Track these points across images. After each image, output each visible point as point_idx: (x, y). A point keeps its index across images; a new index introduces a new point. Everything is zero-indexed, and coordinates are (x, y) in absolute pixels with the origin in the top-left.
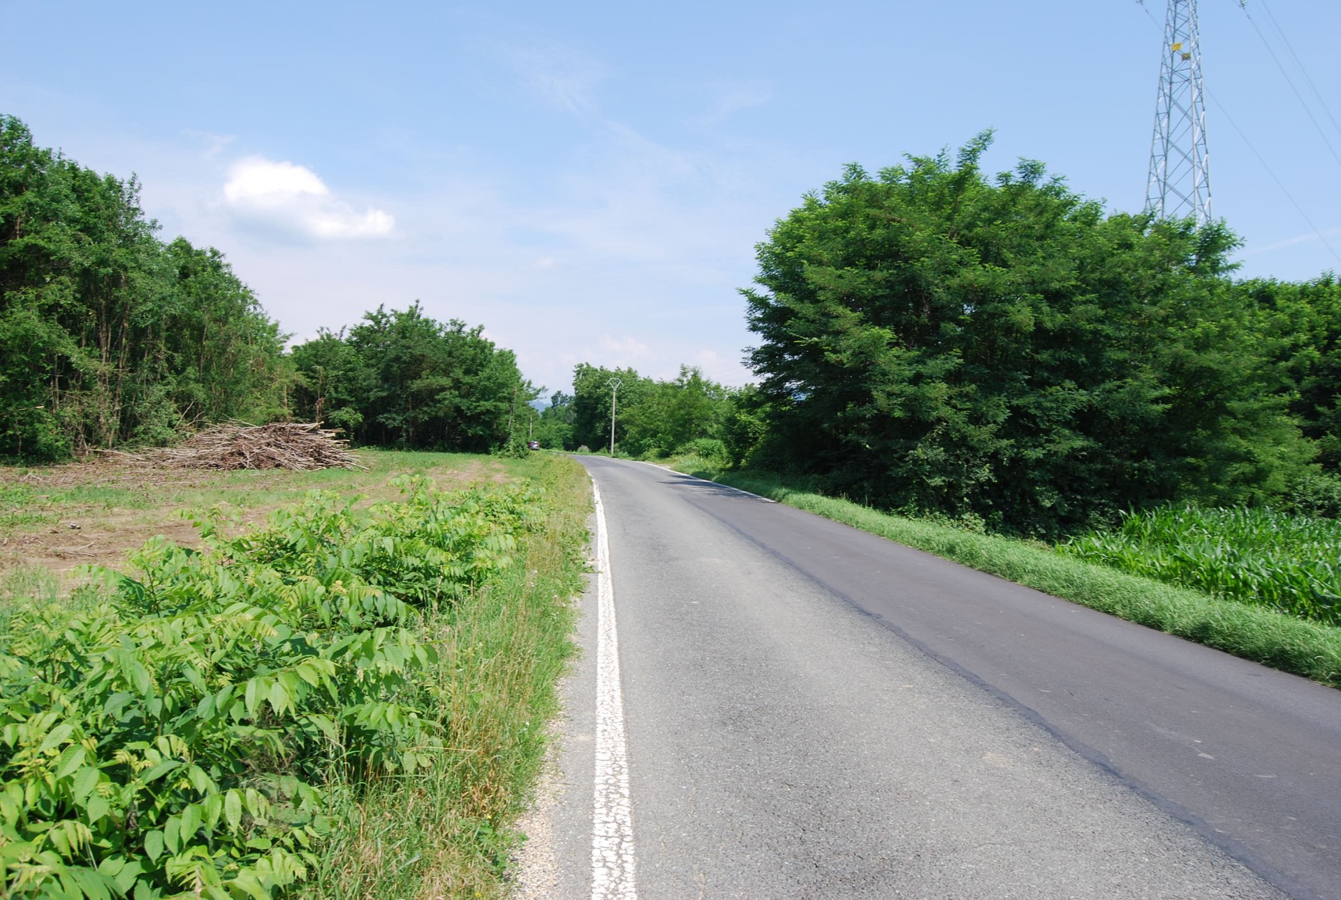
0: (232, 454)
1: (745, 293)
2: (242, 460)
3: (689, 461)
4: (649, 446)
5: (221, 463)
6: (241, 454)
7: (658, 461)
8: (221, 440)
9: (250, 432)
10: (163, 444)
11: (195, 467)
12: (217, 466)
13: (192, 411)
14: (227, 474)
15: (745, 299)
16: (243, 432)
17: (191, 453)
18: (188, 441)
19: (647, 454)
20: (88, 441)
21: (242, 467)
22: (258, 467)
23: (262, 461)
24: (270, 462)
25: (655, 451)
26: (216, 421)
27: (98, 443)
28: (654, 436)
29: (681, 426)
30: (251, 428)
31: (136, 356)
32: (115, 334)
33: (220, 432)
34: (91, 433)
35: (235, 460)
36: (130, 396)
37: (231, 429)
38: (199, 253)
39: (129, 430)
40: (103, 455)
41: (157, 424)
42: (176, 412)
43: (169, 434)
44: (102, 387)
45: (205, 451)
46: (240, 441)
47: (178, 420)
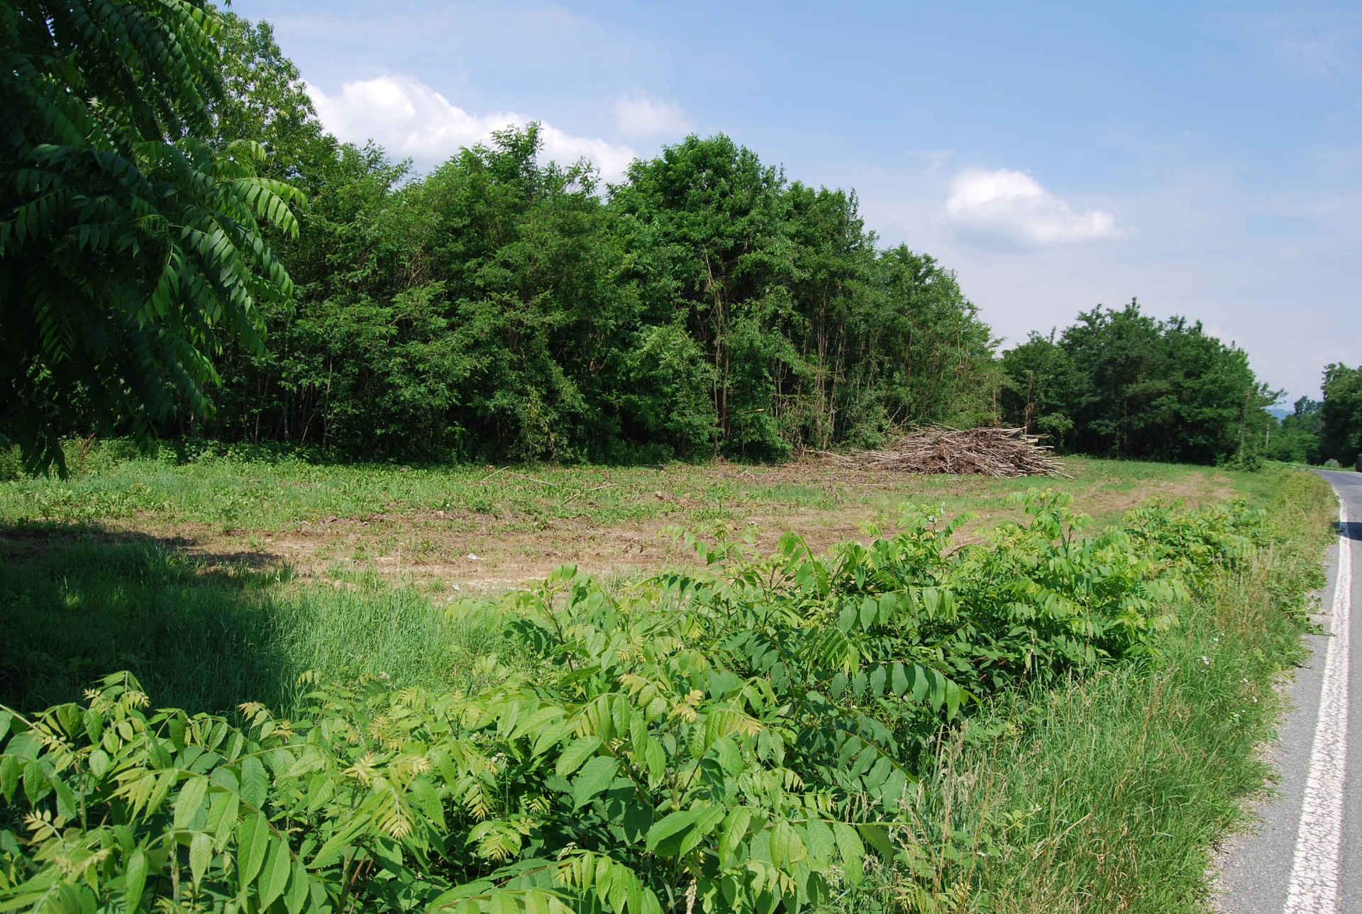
0: (933, 458)
2: (942, 464)
5: (922, 467)
6: (942, 458)
8: (924, 443)
9: (952, 437)
10: (869, 447)
11: (896, 469)
12: (918, 470)
13: (899, 413)
14: (926, 478)
16: (945, 436)
17: (895, 456)
18: (894, 447)
20: (804, 442)
21: (942, 471)
22: (958, 471)
23: (962, 466)
24: (970, 468)
26: (922, 424)
27: (814, 445)
30: (954, 433)
31: (851, 361)
32: (831, 340)
33: (923, 436)
34: (807, 434)
35: (936, 464)
36: (842, 402)
37: (935, 433)
38: (915, 259)
39: (843, 433)
40: (817, 456)
41: (866, 430)
42: (886, 417)
43: (878, 437)
44: (819, 392)
45: (908, 454)
46: (942, 446)
47: (887, 424)
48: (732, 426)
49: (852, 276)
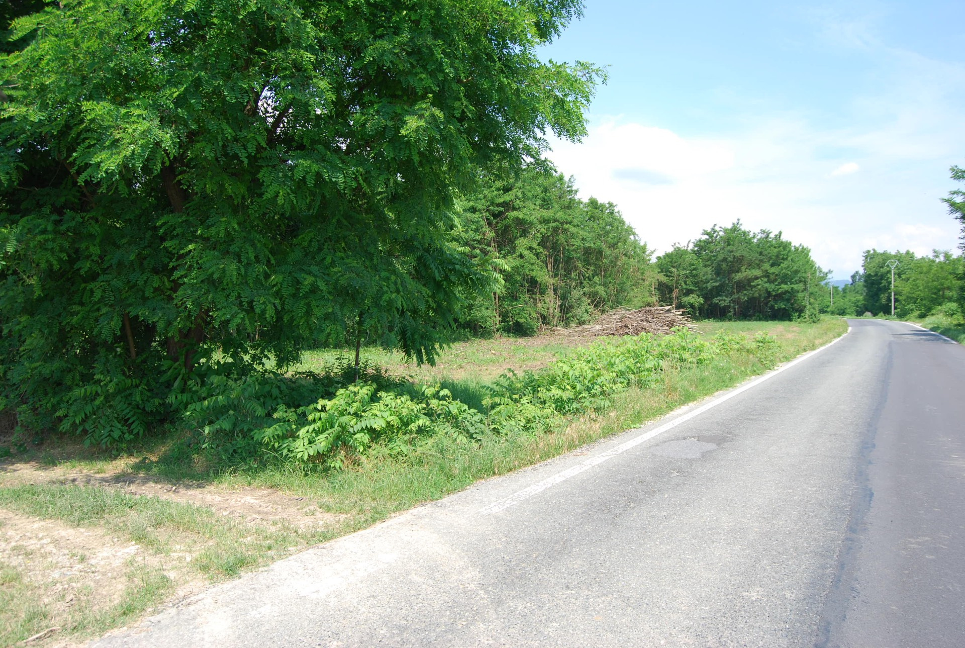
0: (622, 327)
1: (947, 201)
2: (627, 330)
3: (939, 318)
4: (912, 310)
5: (615, 332)
6: (627, 327)
7: (917, 320)
8: (615, 319)
9: (632, 314)
10: (581, 323)
11: (601, 335)
12: (613, 334)
13: (598, 303)
15: (946, 205)
16: (627, 314)
17: (599, 327)
18: (597, 322)
19: (908, 317)
20: (543, 323)
21: (627, 333)
22: (637, 334)
23: (639, 330)
24: (643, 331)
25: (917, 313)
26: (612, 308)
27: (548, 323)
28: (915, 303)
29: (935, 294)
30: (632, 311)
31: (568, 272)
32: (556, 261)
33: (614, 314)
34: (544, 319)
35: (623, 329)
36: (564, 298)
37: (621, 312)
38: (602, 205)
39: (566, 313)
40: (551, 330)
41: (579, 311)
42: (589, 304)
43: (586, 317)
44: (551, 292)
45: (606, 326)
46: (626, 319)
47: (591, 308)
48: (504, 316)
49: (570, 223)
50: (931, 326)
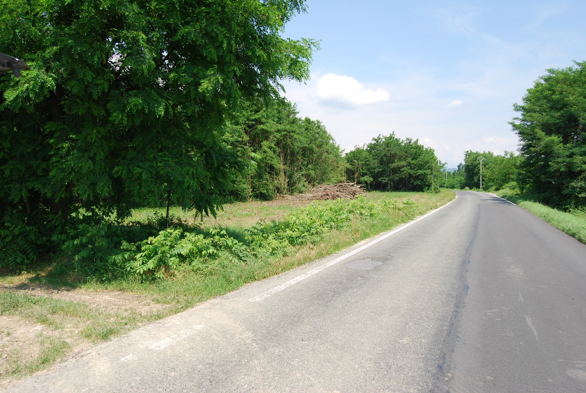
0: (325, 195)
1: (511, 123)
2: (328, 197)
3: (506, 191)
4: (492, 186)
5: (321, 198)
6: (328, 195)
7: (495, 192)
8: (321, 190)
9: (331, 187)
10: (301, 192)
11: (313, 200)
13: (310, 180)
15: (511, 126)
16: (328, 187)
17: (311, 195)
18: (310, 192)
19: (489, 189)
20: (278, 192)
21: (328, 199)
22: (333, 199)
23: (335, 197)
24: (338, 198)
25: (494, 188)
26: (319, 184)
27: (281, 193)
28: (493, 182)
29: (504, 176)
31: (292, 162)
32: (285, 155)
33: (320, 187)
34: (278, 190)
35: (326, 196)
36: (290, 177)
37: (324, 186)
38: (313, 122)
39: (292, 187)
40: (283, 197)
41: (300, 185)
42: (305, 181)
43: (303, 189)
44: (282, 174)
45: (315, 194)
46: (327, 190)
47: (306, 184)
48: (253, 188)
49: (294, 132)
50: (502, 195)
